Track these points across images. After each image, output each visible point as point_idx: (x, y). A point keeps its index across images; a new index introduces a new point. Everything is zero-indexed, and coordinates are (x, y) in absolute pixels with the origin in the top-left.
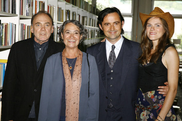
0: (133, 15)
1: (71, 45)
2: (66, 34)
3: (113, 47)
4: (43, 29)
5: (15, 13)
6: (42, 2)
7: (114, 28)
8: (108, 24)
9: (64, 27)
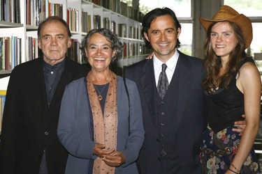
0: (194, 20)
1: (99, 66)
2: (90, 50)
3: (164, 67)
4: (54, 44)
5: (19, 22)
6: (58, 5)
7: (166, 38)
8: (156, 32)
9: (88, 39)
